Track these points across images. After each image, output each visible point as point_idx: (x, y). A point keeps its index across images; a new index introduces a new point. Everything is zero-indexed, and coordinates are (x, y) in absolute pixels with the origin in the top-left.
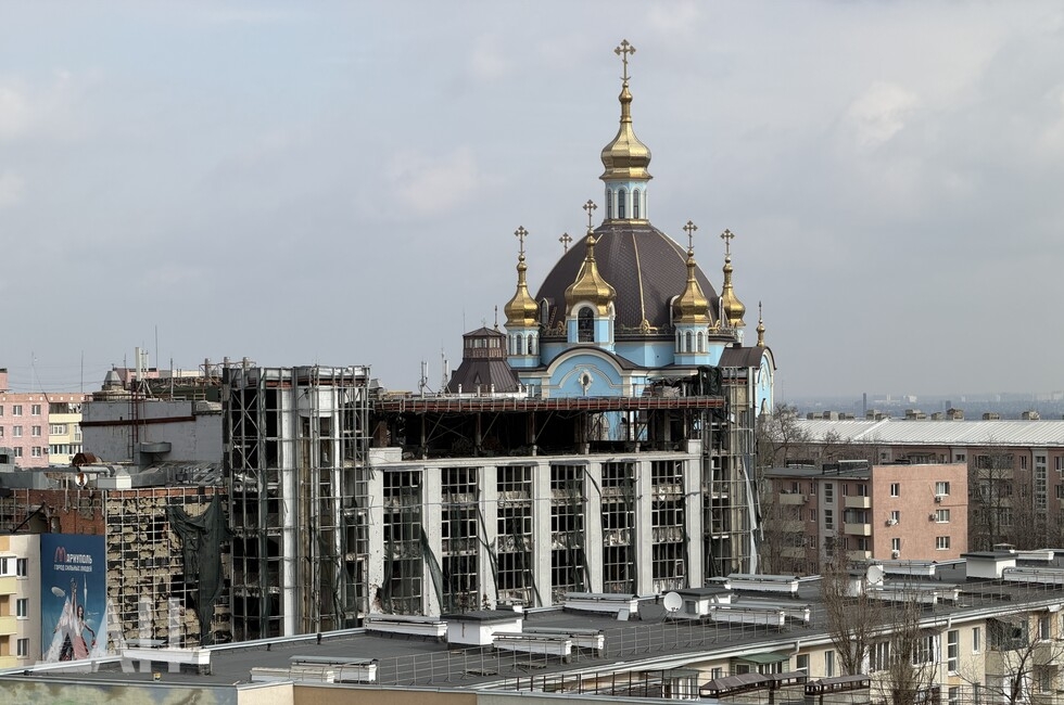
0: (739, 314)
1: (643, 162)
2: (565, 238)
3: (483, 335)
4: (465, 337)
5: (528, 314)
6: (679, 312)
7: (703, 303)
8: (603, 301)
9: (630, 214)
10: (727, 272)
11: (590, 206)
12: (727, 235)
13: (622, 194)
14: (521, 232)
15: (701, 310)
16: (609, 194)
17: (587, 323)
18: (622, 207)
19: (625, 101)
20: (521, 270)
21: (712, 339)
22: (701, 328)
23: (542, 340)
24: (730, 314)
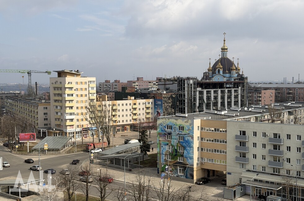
0: (240, 70)
1: (227, 49)
2: (216, 60)
3: (206, 73)
4: (204, 73)
5: (211, 70)
6: (231, 69)
7: (235, 68)
8: (221, 68)
9: (225, 56)
10: (238, 64)
11: (220, 55)
12: (238, 59)
13: (224, 53)
14: (210, 59)
15: (235, 69)
16: (222, 54)
17: (219, 71)
18: (224, 55)
19: (224, 41)
20: (210, 64)
21: (236, 73)
22: (234, 72)
23: (212, 74)
24: (238, 70)
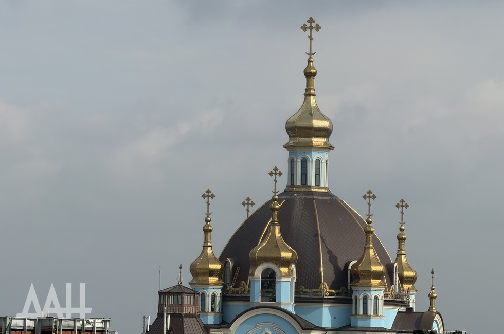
0: (411, 280)
1: (325, 133)
2: (248, 202)
3: (177, 292)
4: (161, 294)
5: (212, 273)
6: (356, 276)
7: (380, 268)
8: (286, 263)
9: (312, 182)
10: (401, 239)
11: (275, 172)
12: (402, 205)
13: (305, 162)
14: (208, 195)
15: (378, 275)
16: (292, 162)
17: (270, 283)
18: (304, 174)
19: (309, 75)
20: (207, 231)
21: (387, 303)
22: (377, 292)
23: (225, 298)
24: (403, 280)
